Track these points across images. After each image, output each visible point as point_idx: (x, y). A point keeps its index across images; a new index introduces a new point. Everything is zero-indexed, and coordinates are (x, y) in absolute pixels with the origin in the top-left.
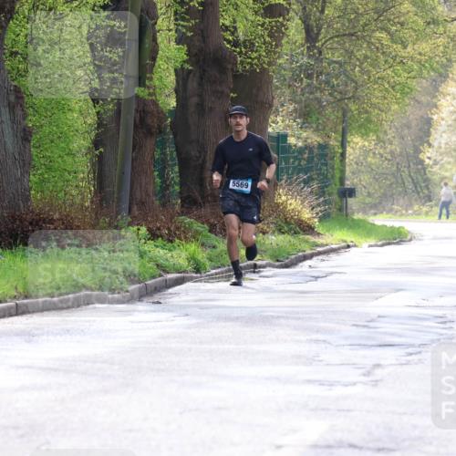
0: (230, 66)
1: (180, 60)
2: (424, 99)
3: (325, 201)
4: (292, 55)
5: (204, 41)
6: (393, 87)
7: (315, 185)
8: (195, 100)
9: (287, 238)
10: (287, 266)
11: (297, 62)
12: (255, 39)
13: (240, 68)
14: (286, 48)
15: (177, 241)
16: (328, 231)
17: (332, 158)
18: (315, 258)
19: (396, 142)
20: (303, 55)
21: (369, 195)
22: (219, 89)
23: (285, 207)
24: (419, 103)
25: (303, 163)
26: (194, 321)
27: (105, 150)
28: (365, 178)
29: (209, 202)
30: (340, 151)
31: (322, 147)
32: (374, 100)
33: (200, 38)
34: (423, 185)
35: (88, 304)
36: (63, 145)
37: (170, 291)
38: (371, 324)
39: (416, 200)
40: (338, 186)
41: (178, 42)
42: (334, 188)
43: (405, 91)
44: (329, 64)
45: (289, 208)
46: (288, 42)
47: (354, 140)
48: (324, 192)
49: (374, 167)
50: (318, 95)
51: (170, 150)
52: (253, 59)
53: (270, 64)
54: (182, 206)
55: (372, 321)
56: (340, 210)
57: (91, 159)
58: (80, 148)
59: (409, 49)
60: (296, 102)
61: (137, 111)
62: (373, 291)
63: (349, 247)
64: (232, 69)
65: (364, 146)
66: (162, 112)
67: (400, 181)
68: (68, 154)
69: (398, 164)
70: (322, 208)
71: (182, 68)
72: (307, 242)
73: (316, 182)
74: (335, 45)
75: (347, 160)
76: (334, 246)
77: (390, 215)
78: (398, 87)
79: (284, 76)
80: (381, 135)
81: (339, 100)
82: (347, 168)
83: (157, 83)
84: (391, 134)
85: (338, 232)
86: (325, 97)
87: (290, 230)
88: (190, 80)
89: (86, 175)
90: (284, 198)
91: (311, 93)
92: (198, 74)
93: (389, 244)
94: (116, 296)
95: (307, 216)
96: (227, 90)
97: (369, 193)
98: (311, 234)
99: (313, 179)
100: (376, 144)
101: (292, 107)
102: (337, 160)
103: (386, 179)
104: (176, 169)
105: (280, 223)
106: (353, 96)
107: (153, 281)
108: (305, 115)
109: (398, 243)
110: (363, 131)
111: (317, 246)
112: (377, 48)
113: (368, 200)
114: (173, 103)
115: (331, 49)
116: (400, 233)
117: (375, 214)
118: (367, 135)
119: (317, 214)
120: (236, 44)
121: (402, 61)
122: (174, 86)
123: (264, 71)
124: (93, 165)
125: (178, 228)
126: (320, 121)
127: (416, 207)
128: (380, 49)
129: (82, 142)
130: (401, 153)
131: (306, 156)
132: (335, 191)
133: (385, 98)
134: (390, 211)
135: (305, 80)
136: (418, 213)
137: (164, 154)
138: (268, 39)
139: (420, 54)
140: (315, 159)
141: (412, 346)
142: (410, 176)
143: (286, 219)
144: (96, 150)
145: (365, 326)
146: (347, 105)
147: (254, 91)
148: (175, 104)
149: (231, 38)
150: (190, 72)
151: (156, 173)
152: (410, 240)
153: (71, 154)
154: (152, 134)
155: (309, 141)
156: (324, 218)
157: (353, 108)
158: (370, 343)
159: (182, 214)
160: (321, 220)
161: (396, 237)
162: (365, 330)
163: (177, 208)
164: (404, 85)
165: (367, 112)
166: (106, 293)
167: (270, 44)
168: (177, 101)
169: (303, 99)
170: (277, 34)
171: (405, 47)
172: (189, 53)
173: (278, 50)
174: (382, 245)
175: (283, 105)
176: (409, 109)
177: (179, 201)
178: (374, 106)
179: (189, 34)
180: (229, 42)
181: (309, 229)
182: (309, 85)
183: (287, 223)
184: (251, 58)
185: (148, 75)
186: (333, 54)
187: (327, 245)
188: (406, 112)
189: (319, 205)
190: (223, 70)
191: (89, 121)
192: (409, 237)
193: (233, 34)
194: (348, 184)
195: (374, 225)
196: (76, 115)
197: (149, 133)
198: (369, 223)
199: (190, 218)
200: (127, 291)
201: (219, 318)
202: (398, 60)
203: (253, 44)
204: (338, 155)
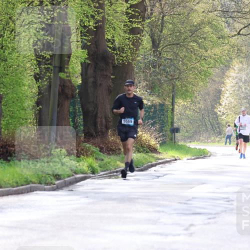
0: (111, 61)
1: (83, 58)
2: (216, 79)
3: (163, 135)
4: (145, 55)
5: (97, 48)
6: (200, 73)
7: (158, 126)
8: (91, 80)
9: (143, 155)
10: (142, 170)
11: (147, 59)
12: (125, 46)
13: (116, 62)
14: (141, 51)
15: (82, 156)
16: (165, 151)
17: (167, 112)
18: (158, 166)
19: (202, 102)
20: (151, 55)
21: (187, 131)
22: (105, 73)
23: (141, 138)
24: (214, 81)
25: (151, 114)
26: (91, 201)
27: (42, 107)
28: (185, 122)
29: (99, 135)
30: (171, 107)
31: (162, 105)
32: (189, 80)
33: (95, 46)
34: (216, 126)
35: (33, 191)
36: (19, 104)
37: (78, 184)
38: (189, 202)
39: (213, 134)
40: (170, 127)
41: (83, 48)
42: (168, 128)
43: (207, 74)
44: (165, 60)
45: (143, 138)
46: (142, 48)
47: (179, 101)
48: (162, 130)
49: (189, 116)
50: (159, 77)
51: (78, 107)
52: (123, 57)
53: (133, 60)
54: (85, 138)
55: (189, 200)
56: (171, 139)
57: (35, 112)
58: (29, 106)
59: (209, 52)
60: (147, 81)
61: (60, 85)
62: (189, 184)
63: (176, 160)
64: (112, 63)
65: (184, 105)
66: (74, 86)
67: (204, 124)
68: (22, 109)
69: (203, 114)
70: (161, 139)
71: (85, 62)
72: (153, 157)
73: (158, 124)
74: (168, 50)
75: (175, 113)
76: (168, 160)
77: (198, 143)
78: (203, 73)
79: (140, 66)
80: (194, 99)
81: (170, 80)
82: (175, 117)
83: (71, 70)
84: (199, 98)
85: (170, 152)
86: (163, 78)
87: (144, 150)
88: (89, 69)
89: (32, 120)
90: (140, 133)
91: (156, 76)
92: (93, 66)
93: (198, 158)
94: (48, 187)
95: (153, 143)
96: (109, 74)
97: (187, 130)
98: (155, 153)
99: (156, 123)
100: (191, 104)
101: (145, 84)
102: (169, 112)
103: (196, 123)
104: (82, 117)
105: (138, 147)
106: (178, 78)
107: (69, 178)
108: (152, 88)
109: (203, 158)
110: (184, 96)
111: (159, 159)
112: (191, 52)
113: (186, 134)
114: (79, 81)
115: (166, 52)
116: (204, 153)
117: (190, 142)
118: (186, 98)
119: (159, 142)
120: (114, 49)
121: (205, 58)
122: (80, 72)
123: (129, 64)
124: (36, 115)
125: (82, 150)
126: (160, 91)
127: (213, 138)
128: (193, 51)
129: (30, 102)
130: (205, 108)
131: (152, 110)
132: (169, 130)
133: (196, 79)
134: (199, 140)
135: (152, 68)
136: (214, 142)
137: (75, 109)
138: (132, 46)
139: (215, 55)
140: (158, 112)
141: (211, 214)
142: (209, 121)
143: (141, 145)
144: (38, 107)
145: (185, 203)
146: (175, 82)
147: (124, 75)
148: (81, 82)
149: (111, 46)
150: (89, 64)
151: (71, 119)
152: (210, 156)
153: (24, 109)
154: (68, 98)
155: (154, 102)
156: (163, 144)
157: (178, 84)
158: (188, 212)
159: (85, 142)
160: (161, 145)
161: (202, 155)
162: (185, 205)
163: (82, 138)
164: (206, 72)
165: (186, 86)
166: (43, 185)
167: (133, 49)
168: (82, 80)
169: (151, 79)
170: (136, 44)
171: (207, 51)
172: (89, 54)
173: (137, 52)
174: (194, 159)
175: (140, 83)
176: (209, 85)
177: (83, 135)
178: (190, 83)
179: (89, 44)
180: (110, 48)
181: (154, 150)
182: (154, 72)
183: (142, 147)
184: (122, 57)
185: (66, 66)
186: (167, 55)
187: (164, 159)
188: (207, 86)
189: (160, 137)
190: (107, 64)
191: (34, 91)
192: (209, 155)
193: (112, 43)
194: (176, 125)
195: (189, 148)
196: (26, 88)
197: (67, 97)
198: (187, 147)
199: (89, 144)
200: (54, 184)
201: (105, 199)
202: (203, 58)
203: (123, 49)
204: (170, 110)
